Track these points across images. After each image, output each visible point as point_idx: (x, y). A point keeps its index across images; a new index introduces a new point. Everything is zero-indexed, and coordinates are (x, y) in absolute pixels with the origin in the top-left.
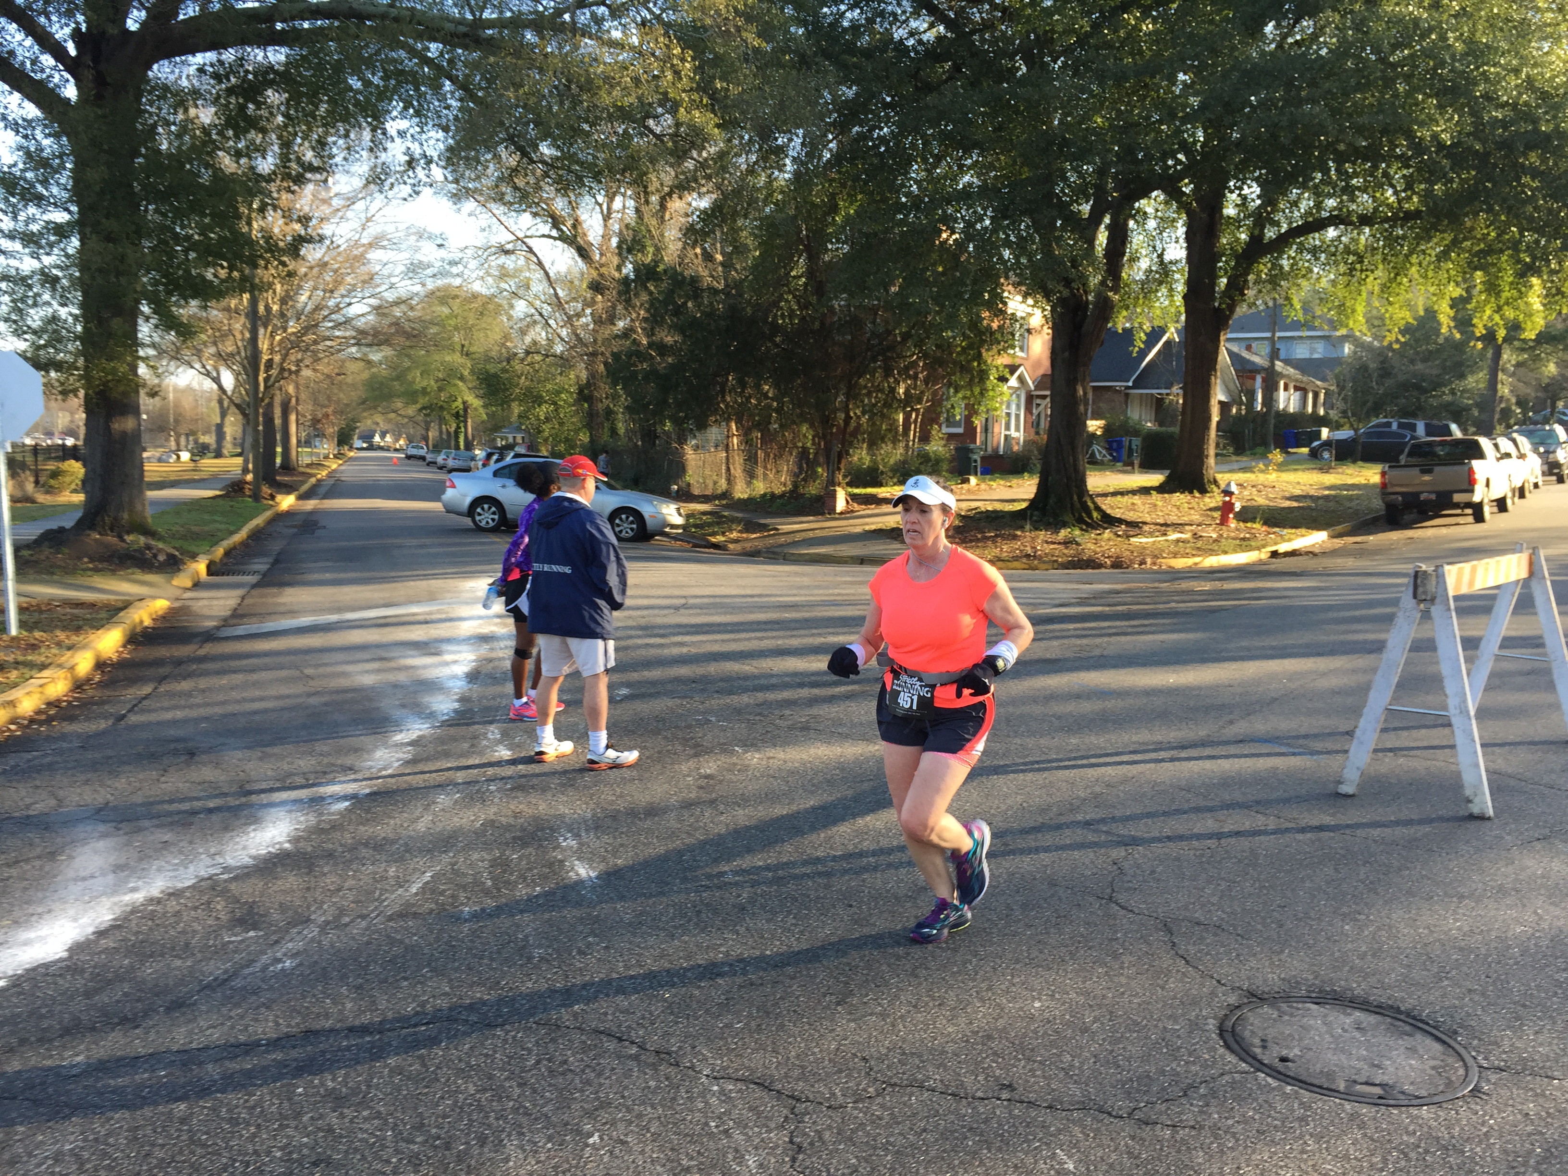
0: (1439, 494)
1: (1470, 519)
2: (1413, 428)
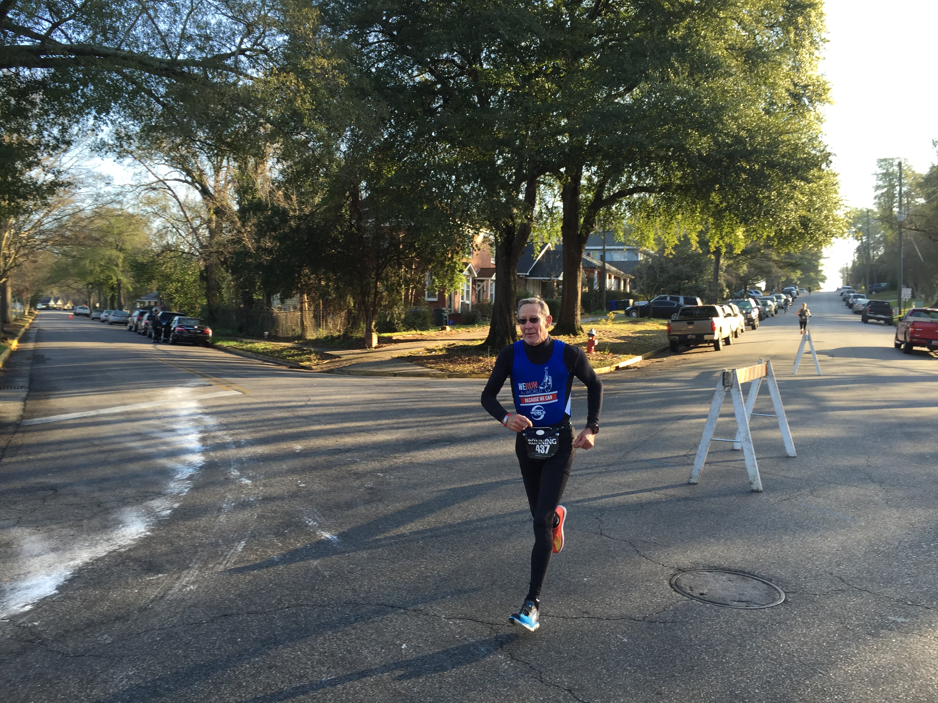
0: (697, 335)
1: (713, 349)
2: (678, 300)
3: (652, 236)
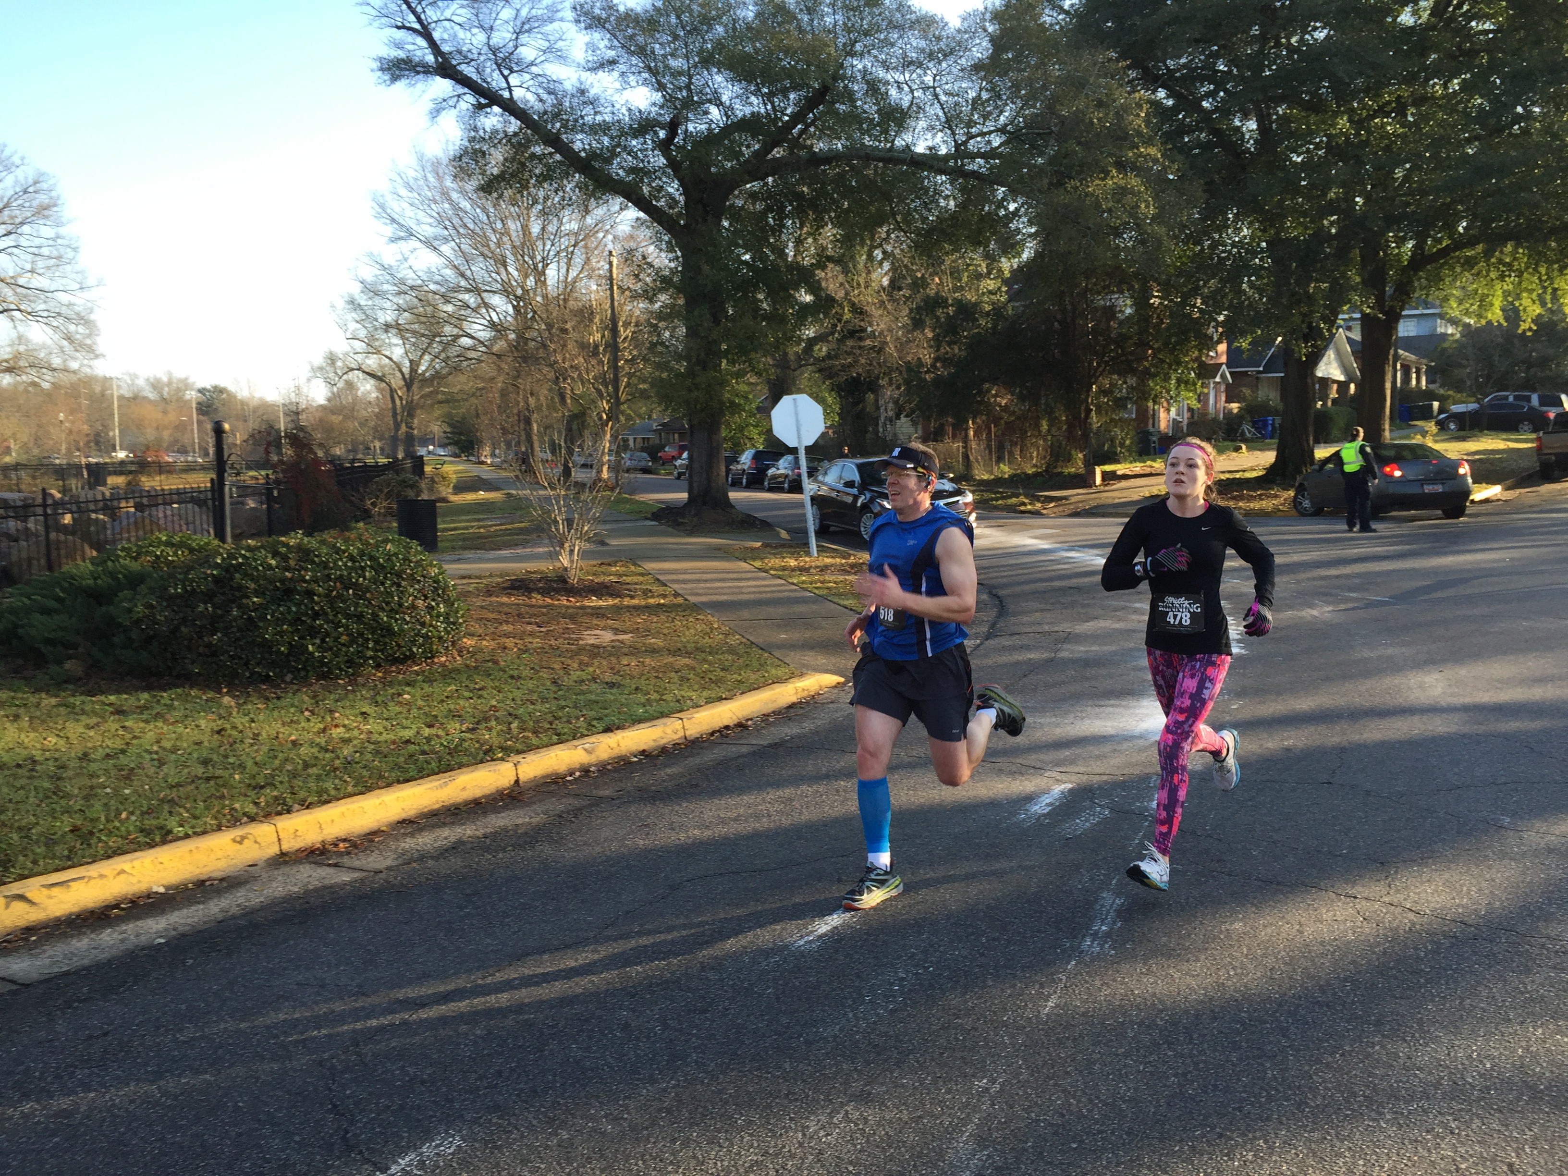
2: (1528, 399)
3: (1498, 303)
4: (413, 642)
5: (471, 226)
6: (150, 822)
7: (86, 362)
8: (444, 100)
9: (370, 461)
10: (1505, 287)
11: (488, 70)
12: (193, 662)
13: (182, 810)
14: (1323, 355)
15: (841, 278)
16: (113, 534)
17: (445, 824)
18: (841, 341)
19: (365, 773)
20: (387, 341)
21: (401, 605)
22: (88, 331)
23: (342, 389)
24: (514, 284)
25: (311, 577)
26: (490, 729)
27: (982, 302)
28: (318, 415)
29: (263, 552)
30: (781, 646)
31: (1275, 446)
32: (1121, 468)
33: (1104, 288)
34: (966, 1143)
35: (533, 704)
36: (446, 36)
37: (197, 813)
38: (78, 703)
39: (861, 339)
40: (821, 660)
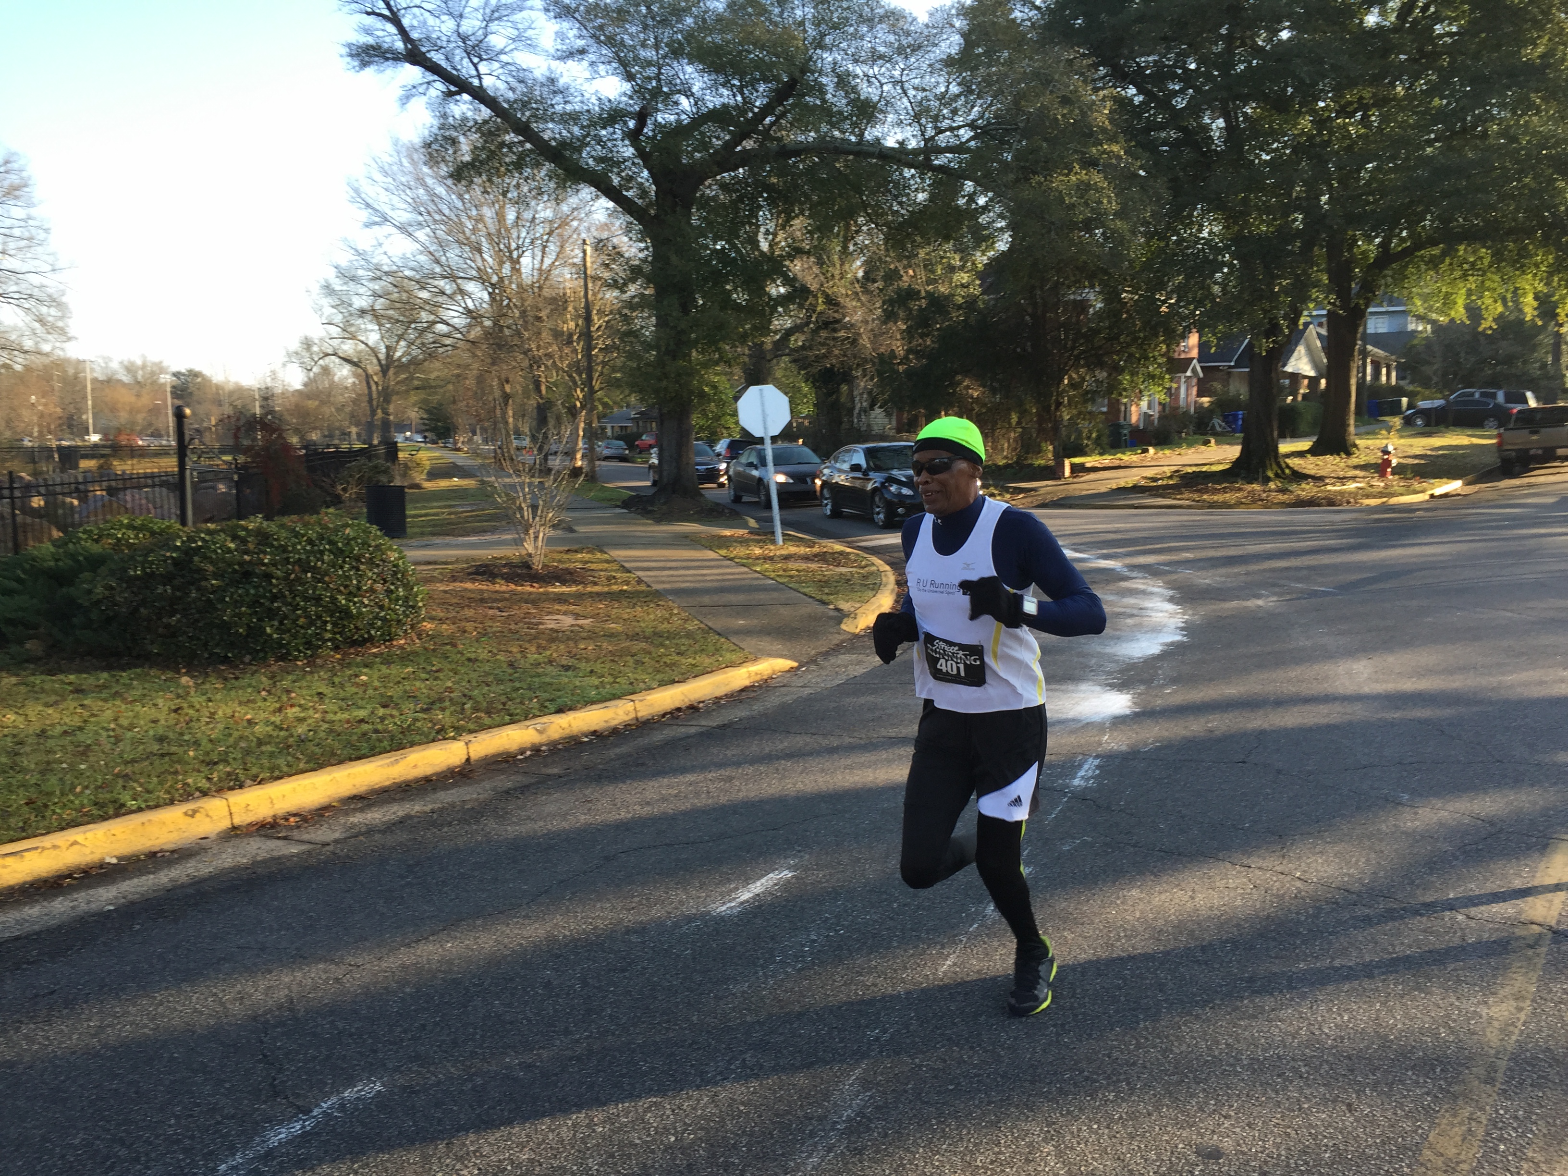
0: (1544, 451)
2: (1494, 396)
3: (1461, 301)
4: (372, 625)
5: (447, 212)
6: (104, 796)
7: (58, 344)
8: (414, 87)
9: (345, 447)
10: (1469, 286)
11: (457, 58)
12: (152, 643)
13: (135, 785)
14: (1293, 352)
15: (816, 270)
16: (81, 518)
17: (395, 800)
18: (815, 332)
19: (317, 750)
20: (363, 326)
21: (359, 588)
22: (59, 314)
23: (319, 374)
24: (490, 271)
25: (270, 560)
26: (443, 709)
27: (954, 295)
28: (293, 400)
29: (223, 535)
30: (739, 632)
31: (1240, 441)
32: (1090, 461)
33: (1075, 282)
34: (851, 1085)
35: (488, 685)
36: (415, 23)
37: (151, 787)
38: (38, 682)
39: (835, 330)
40: (778, 646)
